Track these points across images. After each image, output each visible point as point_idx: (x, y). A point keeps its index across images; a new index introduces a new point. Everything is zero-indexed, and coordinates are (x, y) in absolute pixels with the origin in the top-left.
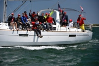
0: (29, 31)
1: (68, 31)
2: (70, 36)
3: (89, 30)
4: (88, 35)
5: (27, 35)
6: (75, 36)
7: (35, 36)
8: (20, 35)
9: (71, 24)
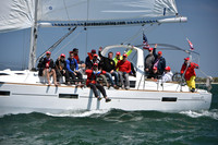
0: (79, 89)
1: (160, 89)
2: (164, 99)
3: (205, 88)
4: (202, 99)
5: (76, 96)
6: (174, 100)
7: (91, 97)
8: (61, 96)
9: (168, 76)
